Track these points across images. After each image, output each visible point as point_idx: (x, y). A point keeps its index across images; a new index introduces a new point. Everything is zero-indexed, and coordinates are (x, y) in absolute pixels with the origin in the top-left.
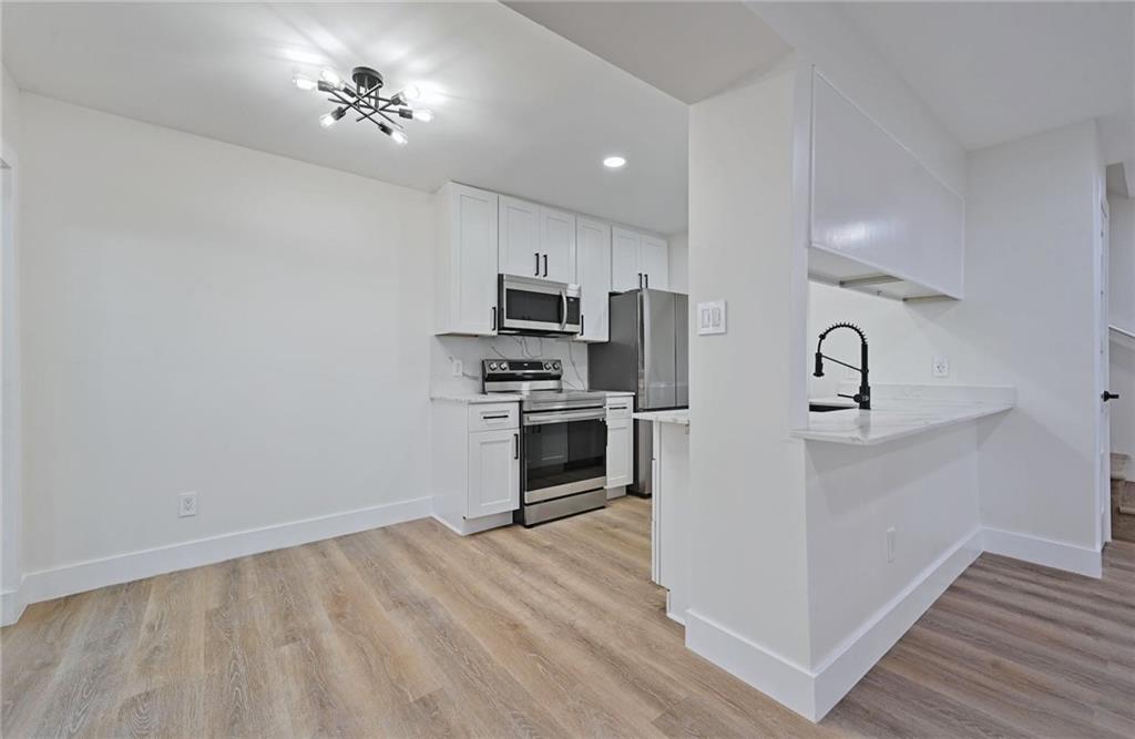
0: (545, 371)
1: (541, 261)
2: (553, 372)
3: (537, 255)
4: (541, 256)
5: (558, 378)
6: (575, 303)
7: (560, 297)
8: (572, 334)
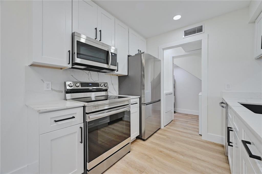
0: (100, 87)
1: (98, 33)
2: (104, 88)
3: (96, 29)
4: (98, 30)
5: (106, 90)
6: (114, 56)
7: (108, 52)
8: (113, 70)
